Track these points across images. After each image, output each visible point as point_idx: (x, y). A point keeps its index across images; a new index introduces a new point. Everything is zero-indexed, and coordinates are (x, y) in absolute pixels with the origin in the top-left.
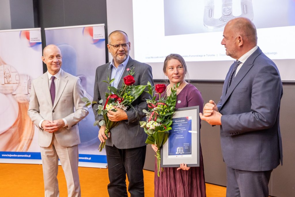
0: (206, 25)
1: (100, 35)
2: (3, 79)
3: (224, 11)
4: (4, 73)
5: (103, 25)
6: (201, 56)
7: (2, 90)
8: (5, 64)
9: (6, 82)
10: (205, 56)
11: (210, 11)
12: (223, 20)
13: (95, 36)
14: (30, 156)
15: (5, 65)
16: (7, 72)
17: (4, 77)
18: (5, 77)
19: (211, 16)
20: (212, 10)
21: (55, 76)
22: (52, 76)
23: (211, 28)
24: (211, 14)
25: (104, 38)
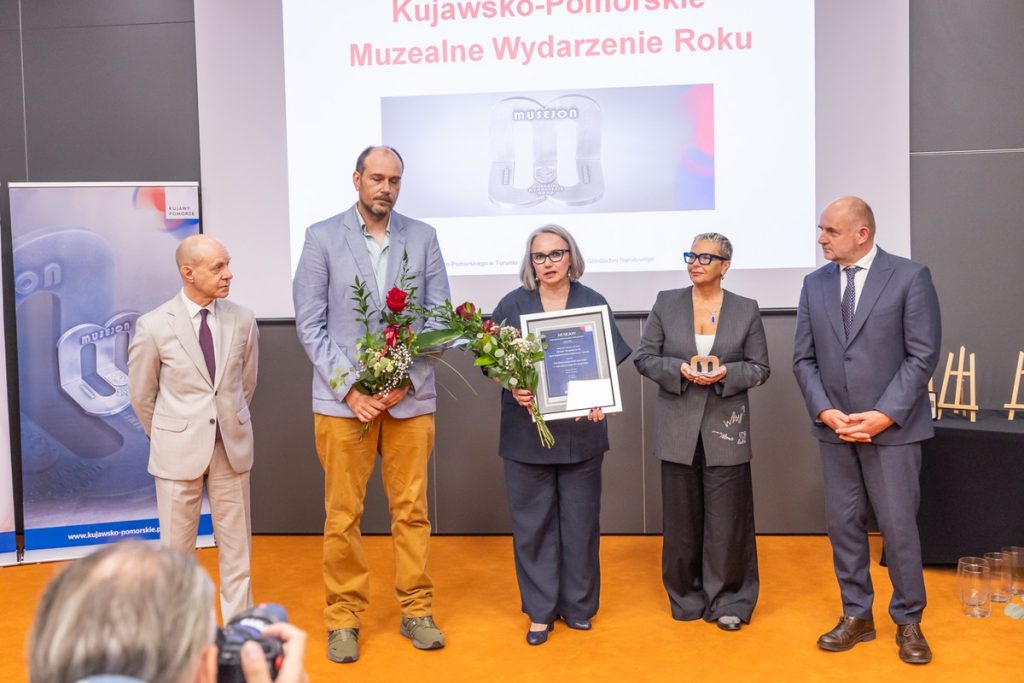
0: (495, 201)
3: (538, 174)
5: (196, 184)
6: (483, 264)
10: (492, 264)
11: (507, 174)
12: (536, 192)
13: (172, 211)
19: (508, 182)
20: (509, 171)
21: (207, 308)
22: (200, 308)
23: (507, 206)
24: (509, 178)
25: (194, 216)
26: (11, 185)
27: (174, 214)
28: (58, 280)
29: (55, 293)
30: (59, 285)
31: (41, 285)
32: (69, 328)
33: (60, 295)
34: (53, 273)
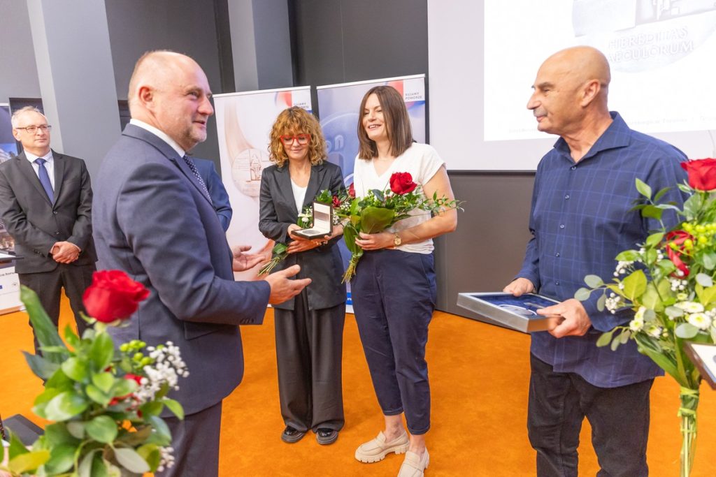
1: (415, 94)
2: (249, 172)
4: (251, 163)
5: (423, 75)
7: (247, 190)
8: (252, 148)
9: (254, 178)
13: (407, 96)
15: (251, 150)
16: (255, 160)
17: (249, 169)
18: (251, 169)
25: (423, 99)
26: (318, 88)
27: (408, 98)
28: (342, 145)
29: (341, 154)
30: (343, 149)
31: (333, 150)
32: (348, 175)
33: (343, 155)
34: (339, 142)
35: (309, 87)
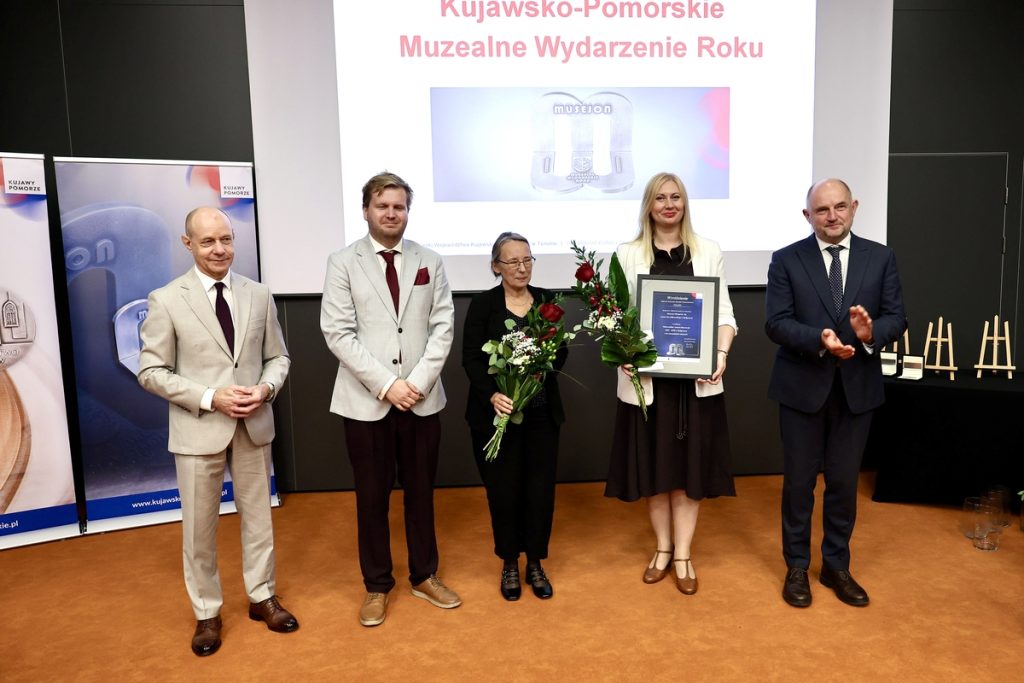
0: (536, 187)
1: (239, 188)
3: (576, 164)
12: (574, 180)
13: (227, 190)
14: (15, 524)
19: (549, 170)
20: (550, 160)
22: (214, 282)
23: (548, 193)
24: (549, 166)
26: (56, 159)
27: (229, 193)
28: (111, 256)
29: (109, 269)
30: (113, 261)
31: (93, 261)
32: (125, 304)
33: (114, 271)
34: (106, 249)
35: (42, 156)
